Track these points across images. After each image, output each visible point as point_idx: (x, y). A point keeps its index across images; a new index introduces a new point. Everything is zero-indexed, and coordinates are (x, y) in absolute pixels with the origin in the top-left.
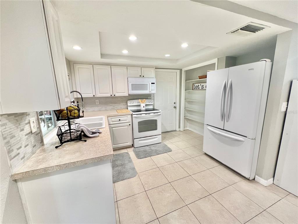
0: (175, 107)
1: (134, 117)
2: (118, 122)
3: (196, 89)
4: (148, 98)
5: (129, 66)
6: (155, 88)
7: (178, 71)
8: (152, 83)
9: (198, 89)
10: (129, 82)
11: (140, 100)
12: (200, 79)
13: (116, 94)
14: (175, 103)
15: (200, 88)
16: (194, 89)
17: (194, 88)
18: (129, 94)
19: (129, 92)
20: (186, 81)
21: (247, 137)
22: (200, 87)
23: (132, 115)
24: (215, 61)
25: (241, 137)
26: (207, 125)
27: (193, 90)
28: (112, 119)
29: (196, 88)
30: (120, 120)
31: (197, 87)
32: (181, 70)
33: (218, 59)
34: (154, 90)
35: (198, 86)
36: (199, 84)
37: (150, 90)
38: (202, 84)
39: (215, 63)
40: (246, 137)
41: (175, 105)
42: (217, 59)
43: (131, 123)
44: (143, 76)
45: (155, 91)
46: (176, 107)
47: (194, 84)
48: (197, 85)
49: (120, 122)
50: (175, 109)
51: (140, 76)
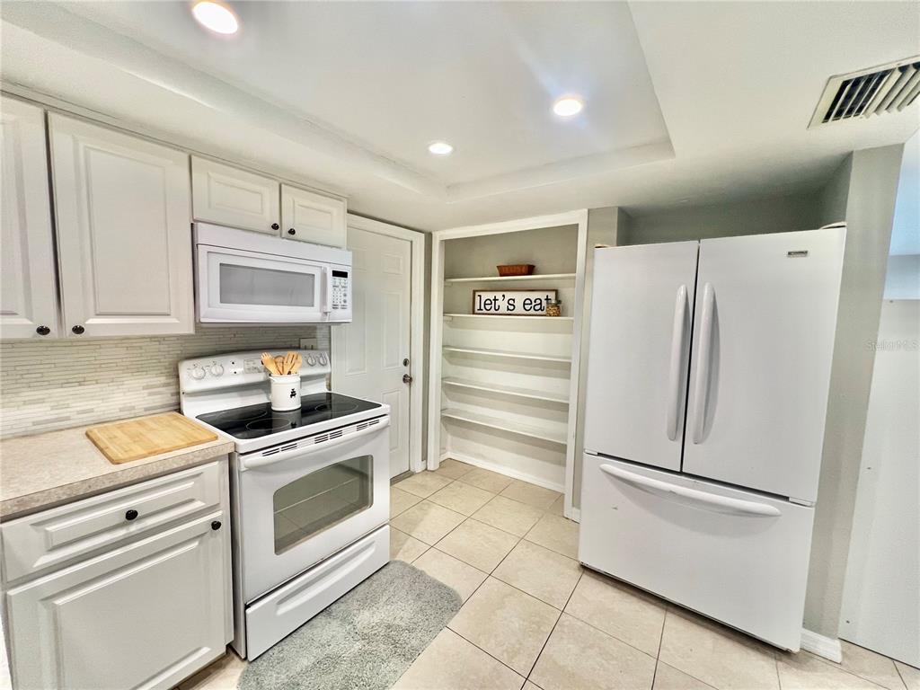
0: (408, 379)
1: (254, 469)
2: (121, 533)
3: (484, 311)
4: (302, 345)
5: (203, 155)
6: (349, 298)
7: (420, 240)
8: (336, 274)
9: (493, 311)
10: (202, 251)
11: (266, 356)
12: (501, 275)
13: (90, 321)
14: (406, 363)
15: (503, 309)
16: (476, 311)
17: (477, 307)
18: (198, 325)
19: (203, 309)
20: (445, 278)
21: (790, 499)
22: (503, 305)
23: (230, 456)
24: (578, 217)
25: (761, 501)
26: (599, 454)
27: (474, 313)
28: (51, 528)
29: (488, 307)
30: (131, 515)
31: (488, 302)
32: (429, 237)
33: (589, 211)
34: (344, 308)
35: (495, 300)
36: (499, 295)
37: (329, 308)
38: (509, 295)
39: (577, 225)
40: (786, 498)
41: (406, 370)
42: (586, 210)
43: (221, 514)
44: (292, 232)
45: (349, 311)
46: (411, 379)
47: (477, 294)
48: (491, 296)
49: (135, 527)
50: (406, 386)
51: (275, 227)
